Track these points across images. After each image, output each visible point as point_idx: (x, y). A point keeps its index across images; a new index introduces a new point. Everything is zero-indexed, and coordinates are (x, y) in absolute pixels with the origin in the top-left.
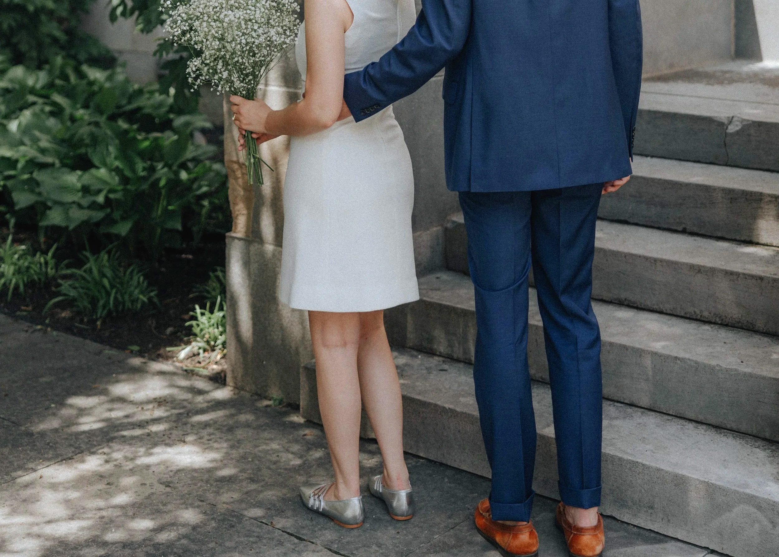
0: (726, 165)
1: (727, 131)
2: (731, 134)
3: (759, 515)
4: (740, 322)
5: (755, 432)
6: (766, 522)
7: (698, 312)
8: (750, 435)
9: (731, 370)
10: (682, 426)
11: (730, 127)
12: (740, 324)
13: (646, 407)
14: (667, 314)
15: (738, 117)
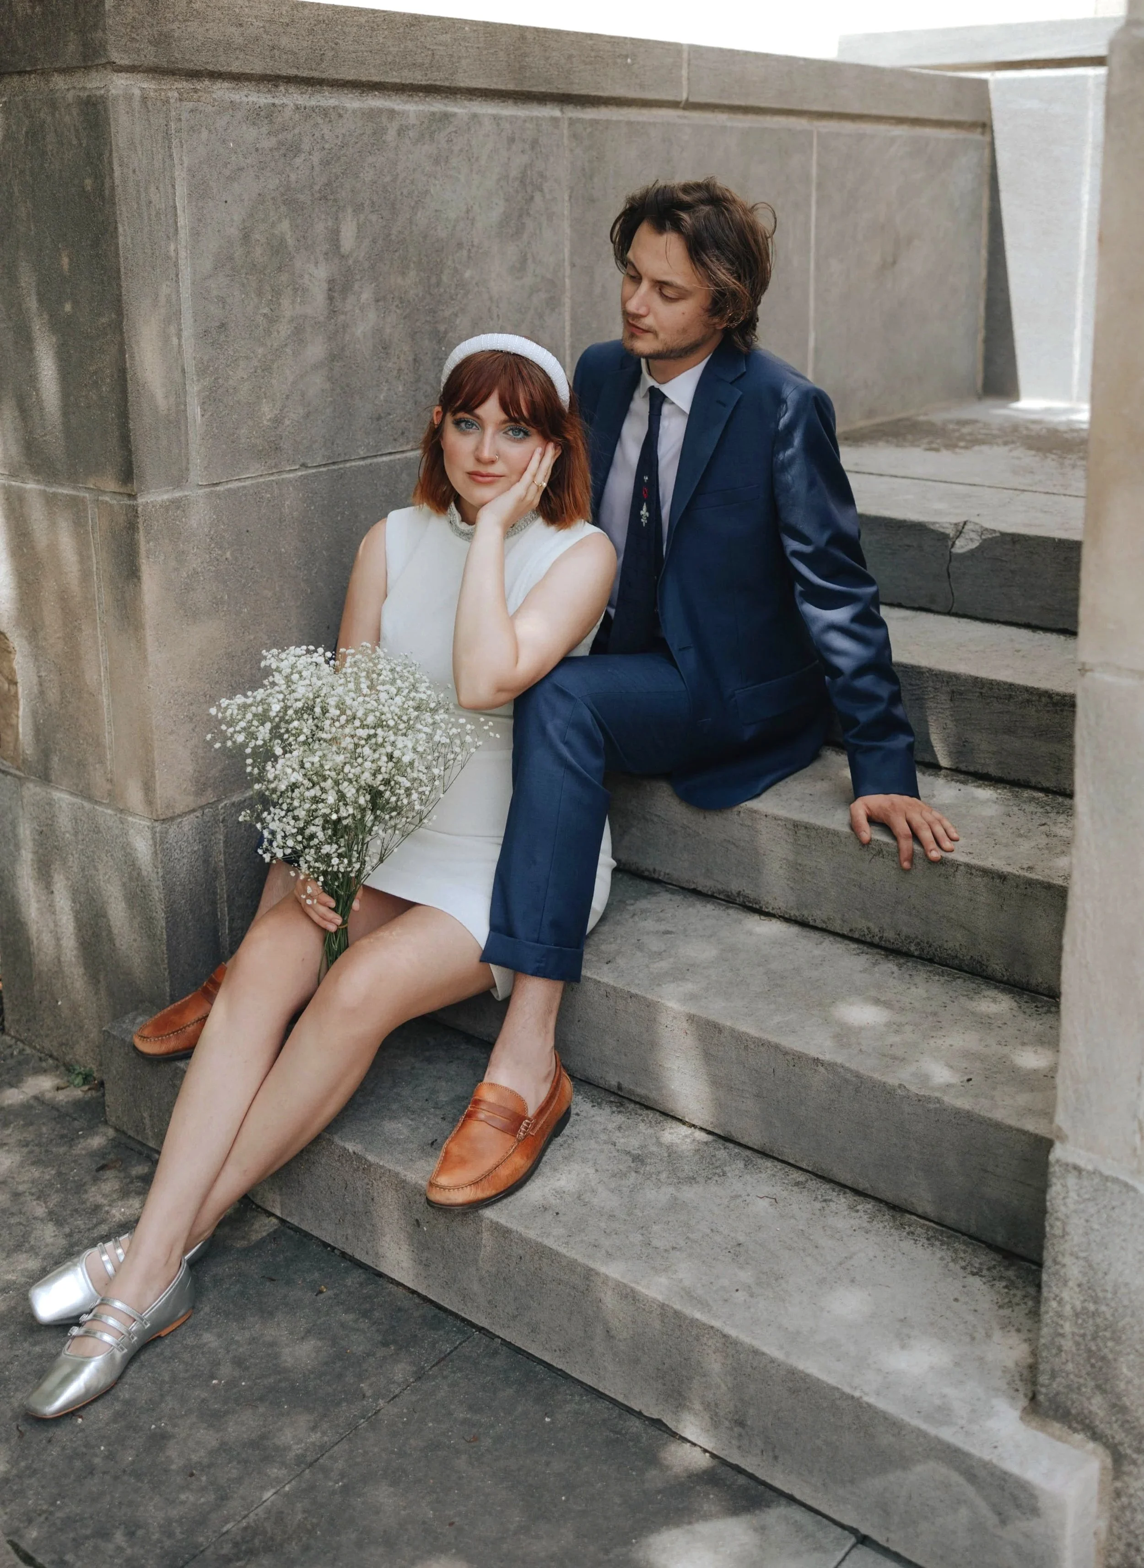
0: (950, 613)
1: (954, 550)
2: (963, 557)
3: (970, 1491)
4: (956, 957)
5: (973, 1230)
6: (984, 1509)
7: (876, 930)
8: (964, 1234)
9: (929, 1099)
10: (824, 1204)
11: (958, 543)
12: (957, 962)
13: (756, 1147)
14: (815, 928)
15: (976, 524)
